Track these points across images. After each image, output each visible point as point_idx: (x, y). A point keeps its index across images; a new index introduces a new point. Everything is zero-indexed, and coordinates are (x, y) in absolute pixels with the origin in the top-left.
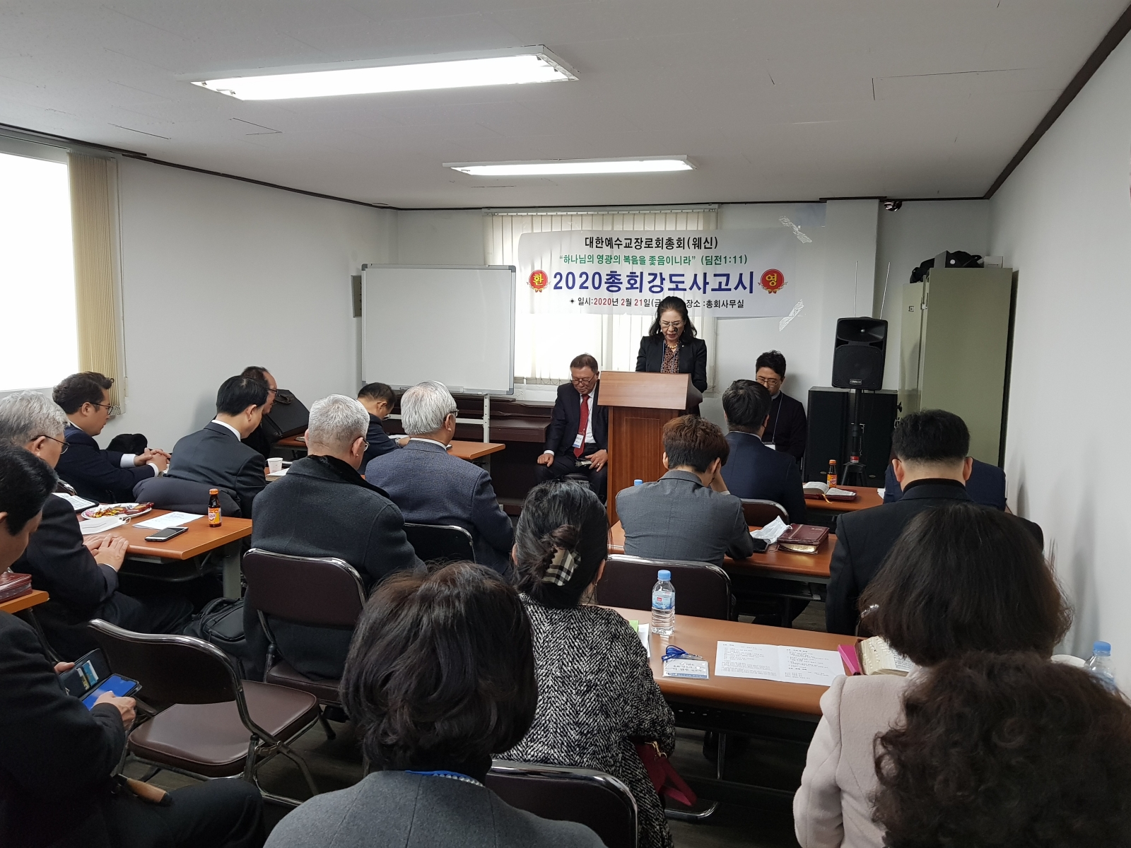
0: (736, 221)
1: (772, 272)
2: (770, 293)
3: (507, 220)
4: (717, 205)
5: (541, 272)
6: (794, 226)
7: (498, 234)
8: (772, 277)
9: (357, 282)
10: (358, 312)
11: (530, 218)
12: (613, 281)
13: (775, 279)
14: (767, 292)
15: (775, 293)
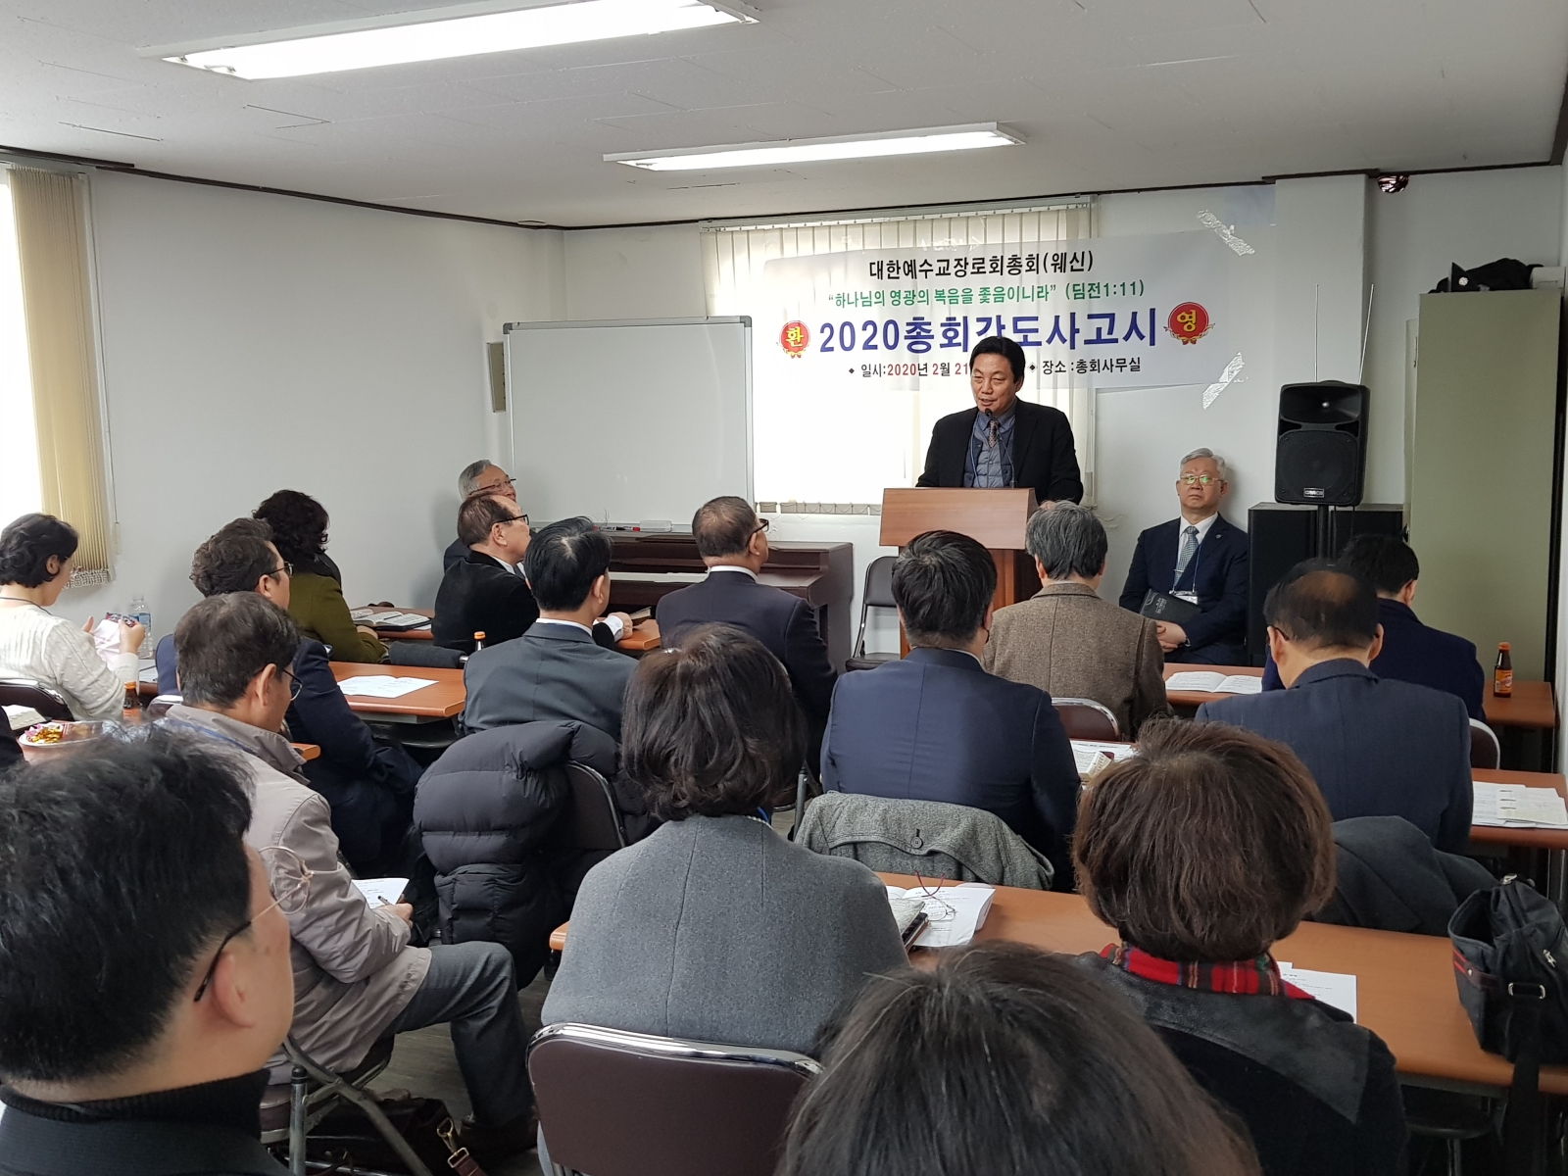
0: (1123, 221)
1: (1186, 308)
2: (1185, 343)
3: (740, 238)
4: (1088, 198)
5: (799, 324)
6: (1223, 226)
8: (1187, 316)
9: (496, 355)
10: (500, 404)
11: (778, 233)
12: (918, 333)
13: (1194, 320)
14: (1180, 342)
15: (1194, 343)
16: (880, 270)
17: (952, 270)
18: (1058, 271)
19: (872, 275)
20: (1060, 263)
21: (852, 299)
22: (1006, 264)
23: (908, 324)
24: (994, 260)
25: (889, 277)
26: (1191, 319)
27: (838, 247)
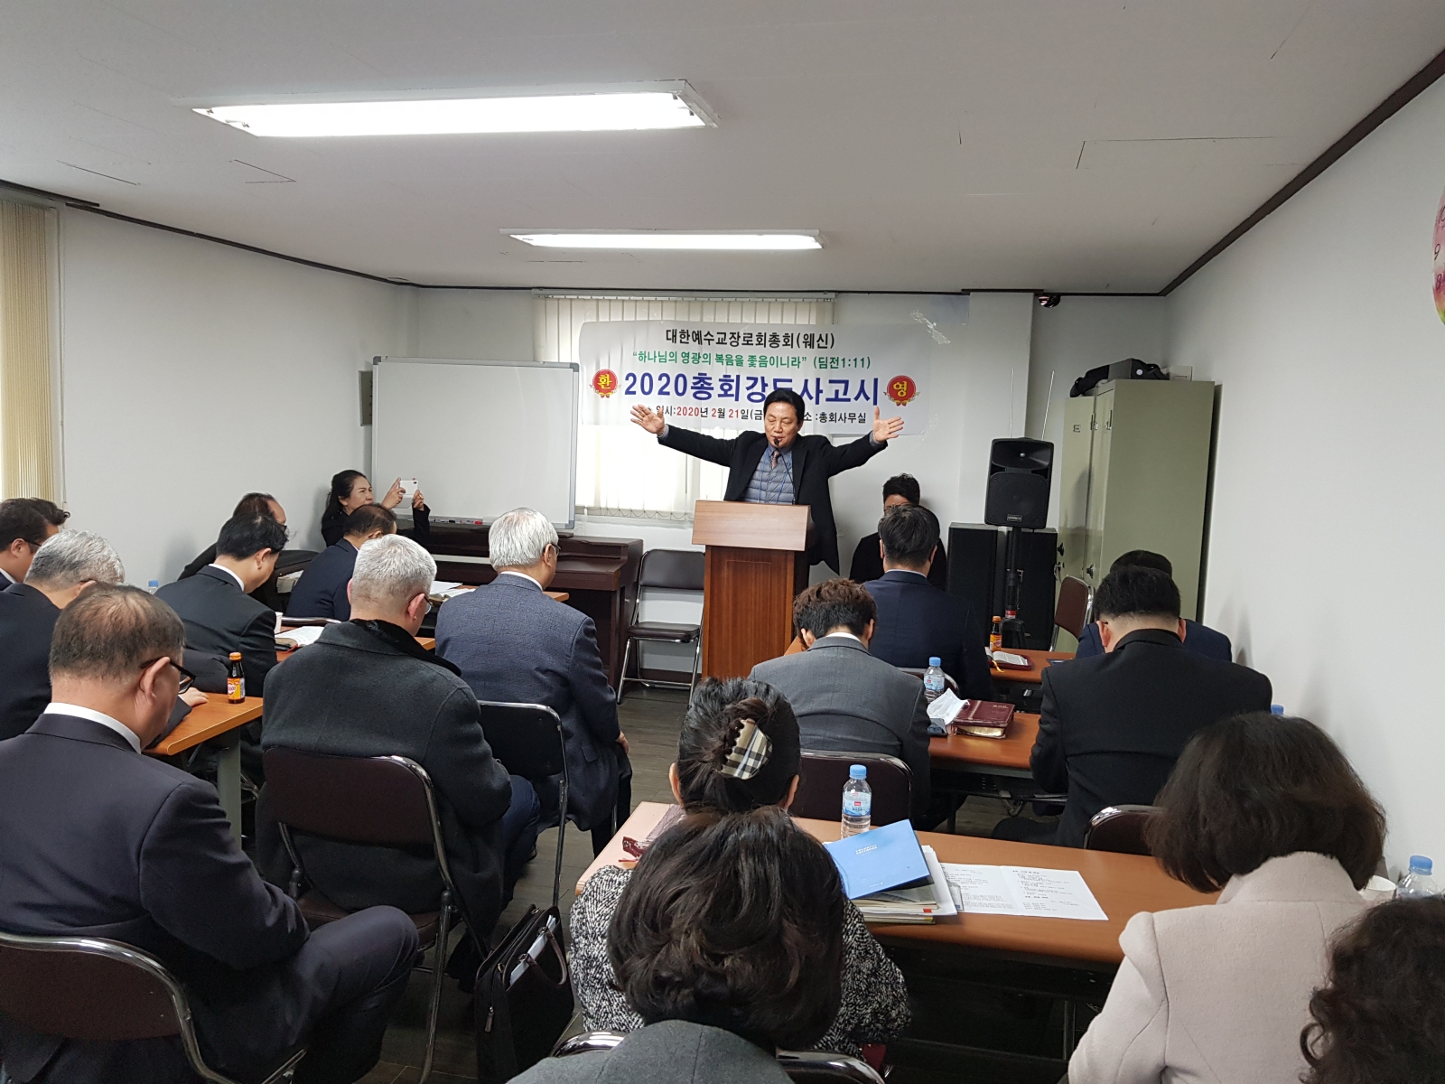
0: (857, 314)
1: (901, 379)
2: (898, 405)
3: (565, 305)
4: (833, 295)
5: (609, 372)
6: (928, 322)
7: (552, 323)
8: (901, 385)
9: (367, 381)
10: (367, 419)
11: (595, 303)
12: (702, 386)
13: (905, 389)
14: (895, 403)
15: (905, 405)
16: (674, 336)
17: (728, 341)
18: (808, 347)
19: (668, 339)
20: (809, 341)
21: (652, 356)
22: (768, 339)
23: (694, 378)
24: (759, 336)
25: (681, 342)
26: (903, 388)
27: (642, 317)
